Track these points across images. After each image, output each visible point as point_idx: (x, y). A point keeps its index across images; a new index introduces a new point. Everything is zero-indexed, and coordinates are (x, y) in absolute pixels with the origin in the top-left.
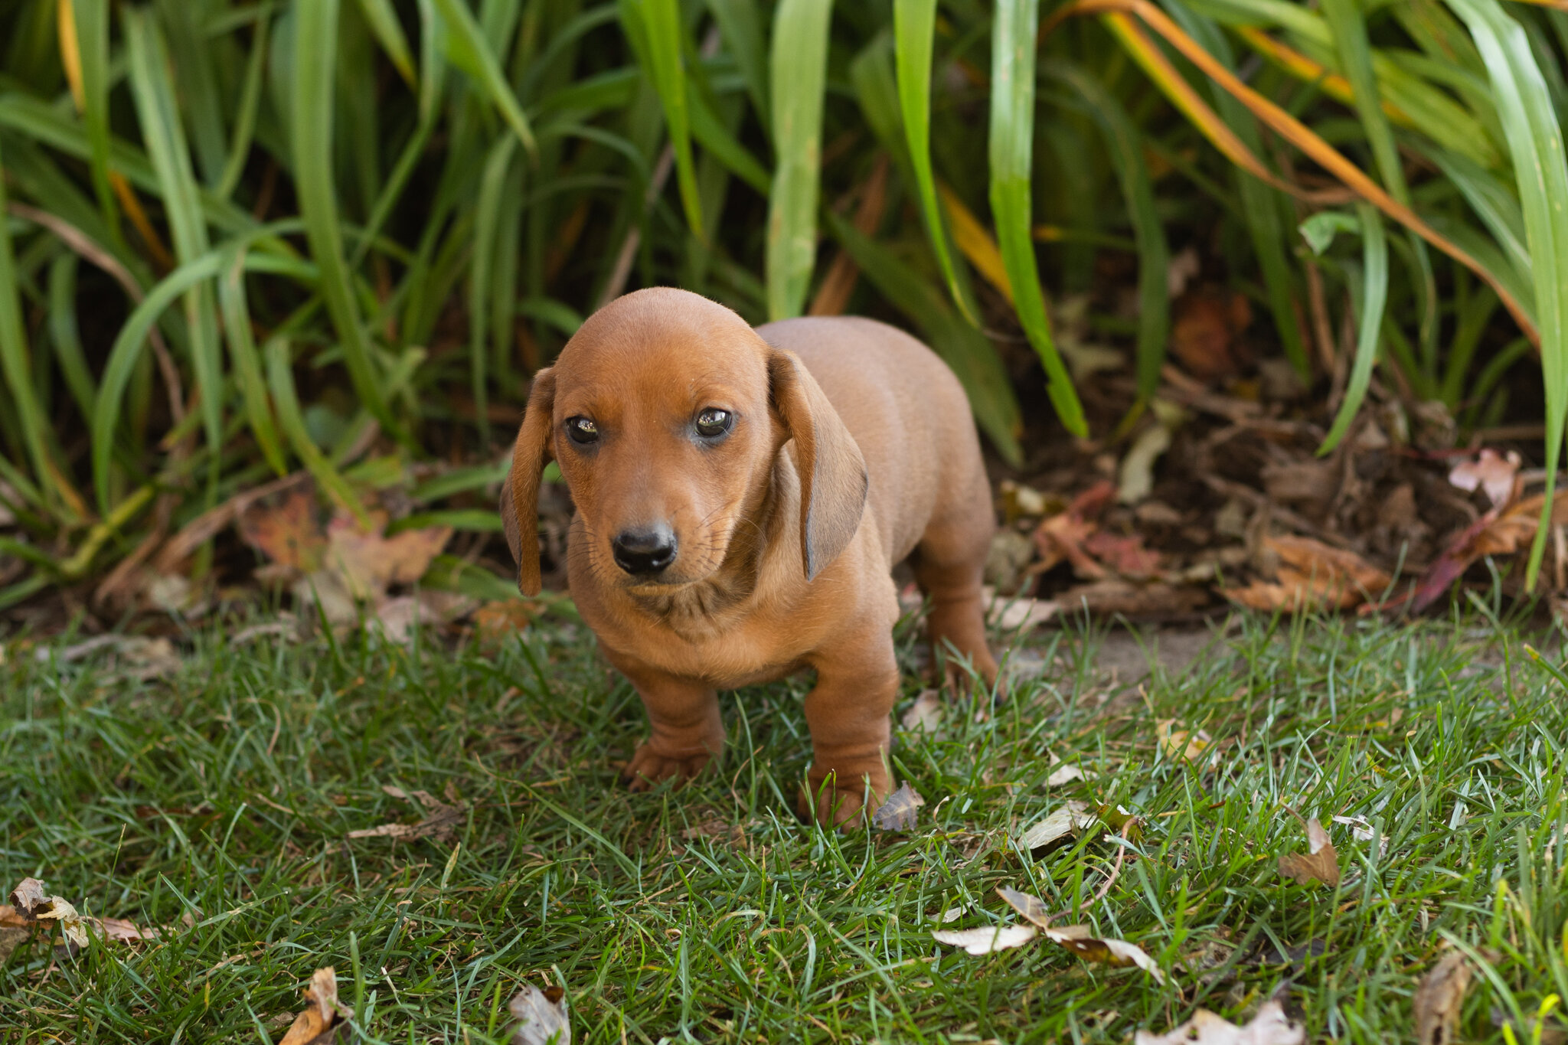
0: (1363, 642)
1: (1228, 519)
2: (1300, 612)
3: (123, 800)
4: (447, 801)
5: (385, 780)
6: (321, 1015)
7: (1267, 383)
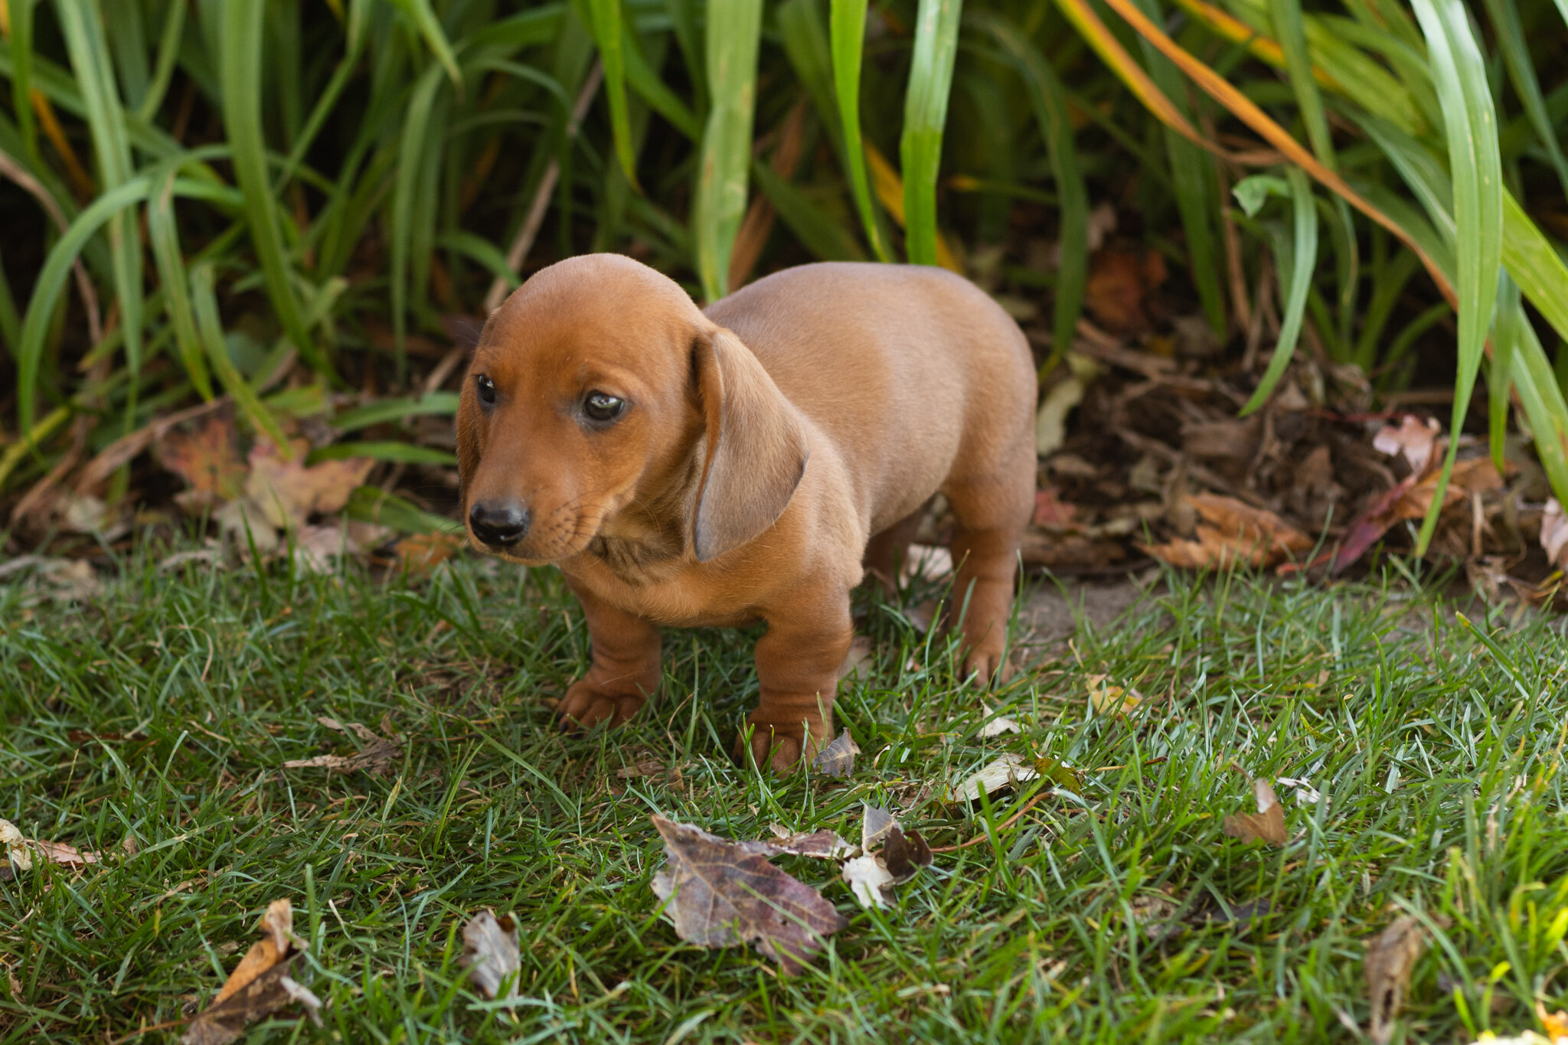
0: (1289, 603)
1: (1142, 475)
2: (1226, 571)
3: (55, 723)
4: (381, 735)
5: (319, 711)
6: (276, 946)
7: (1182, 340)
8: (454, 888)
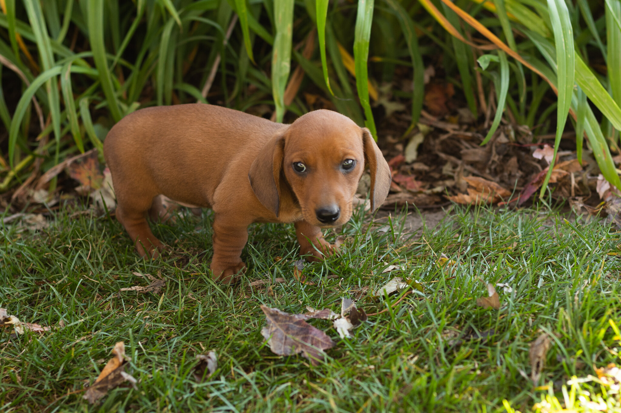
0: (502, 217)
1: (447, 169)
2: (478, 205)
3: (31, 278)
4: (158, 278)
5: (133, 270)
6: (119, 360)
7: (461, 117)
8: (187, 336)
